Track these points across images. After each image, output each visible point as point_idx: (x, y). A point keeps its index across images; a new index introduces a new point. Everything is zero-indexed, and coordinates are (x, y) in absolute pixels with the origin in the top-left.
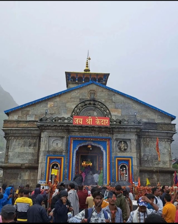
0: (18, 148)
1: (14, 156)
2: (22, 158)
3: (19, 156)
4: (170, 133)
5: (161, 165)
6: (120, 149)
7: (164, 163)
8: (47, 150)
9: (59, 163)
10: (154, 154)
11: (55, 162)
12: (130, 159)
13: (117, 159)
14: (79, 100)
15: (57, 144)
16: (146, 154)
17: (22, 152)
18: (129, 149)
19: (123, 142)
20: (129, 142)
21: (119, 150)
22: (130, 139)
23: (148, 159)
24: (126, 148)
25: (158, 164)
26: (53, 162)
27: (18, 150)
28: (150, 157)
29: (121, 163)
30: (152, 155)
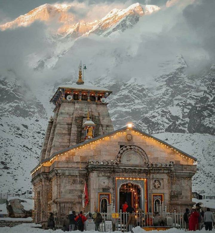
0: (69, 185)
1: (66, 192)
2: (73, 194)
3: (70, 193)
4: (192, 173)
5: (184, 199)
6: (155, 186)
7: (186, 197)
8: (98, 188)
9: (107, 198)
10: (179, 190)
11: (105, 197)
12: (163, 194)
13: (152, 195)
14: (118, 143)
15: (104, 182)
16: (173, 190)
17: (73, 189)
18: (162, 187)
19: (157, 181)
20: (162, 181)
21: (154, 188)
22: (163, 179)
23: (174, 194)
24: (159, 186)
25: (182, 198)
26: (102, 198)
27: (69, 187)
28: (176, 193)
29: (156, 198)
30: (177, 191)
